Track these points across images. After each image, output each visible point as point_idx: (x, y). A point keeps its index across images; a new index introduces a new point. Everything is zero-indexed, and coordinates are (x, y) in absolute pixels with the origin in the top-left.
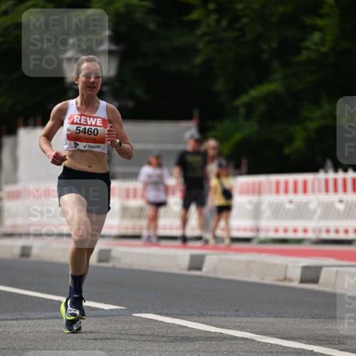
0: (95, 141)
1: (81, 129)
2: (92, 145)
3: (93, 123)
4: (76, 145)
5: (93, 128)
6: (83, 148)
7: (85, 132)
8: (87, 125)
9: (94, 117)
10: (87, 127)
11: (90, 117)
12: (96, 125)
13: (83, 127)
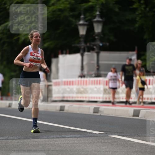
1: (35, 58)
3: (38, 56)
8: (36, 56)
9: (38, 54)
11: (37, 53)
12: (39, 57)
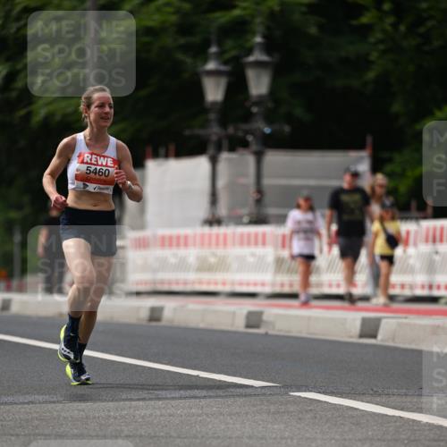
0: (105, 182)
1: (92, 170)
2: (102, 186)
4: (85, 186)
5: (104, 168)
6: (93, 190)
7: (96, 173)
8: (97, 165)
10: (98, 168)
13: (93, 167)
